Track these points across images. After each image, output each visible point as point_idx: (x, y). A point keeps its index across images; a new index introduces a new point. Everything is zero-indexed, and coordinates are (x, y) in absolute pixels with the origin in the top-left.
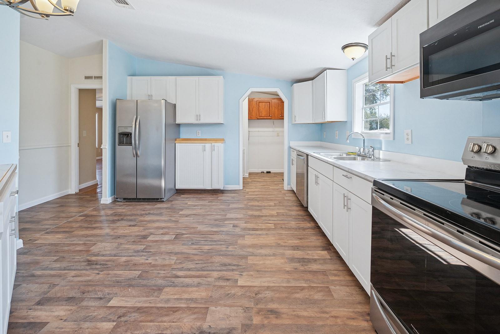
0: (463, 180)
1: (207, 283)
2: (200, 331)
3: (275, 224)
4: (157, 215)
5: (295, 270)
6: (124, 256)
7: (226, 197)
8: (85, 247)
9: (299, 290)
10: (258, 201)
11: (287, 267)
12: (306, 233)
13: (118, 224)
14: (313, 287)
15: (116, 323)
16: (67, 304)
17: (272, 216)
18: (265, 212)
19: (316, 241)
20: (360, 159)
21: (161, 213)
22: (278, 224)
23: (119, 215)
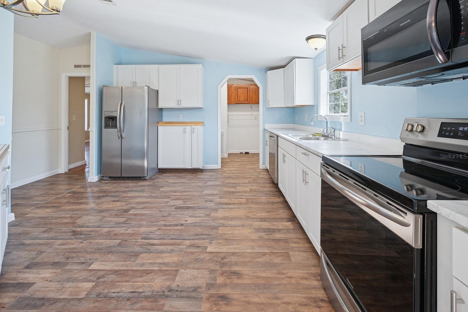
0: (401, 156)
1: (179, 250)
2: (169, 289)
3: (247, 199)
4: (139, 191)
5: (260, 238)
6: (106, 228)
7: (204, 176)
8: (72, 220)
9: (261, 256)
10: (234, 179)
11: (252, 236)
12: (274, 207)
13: (103, 200)
14: (274, 253)
15: (95, 283)
16: (52, 267)
17: (246, 192)
18: (239, 189)
19: (283, 213)
20: (323, 139)
21: (143, 190)
22: (250, 199)
23: (104, 191)
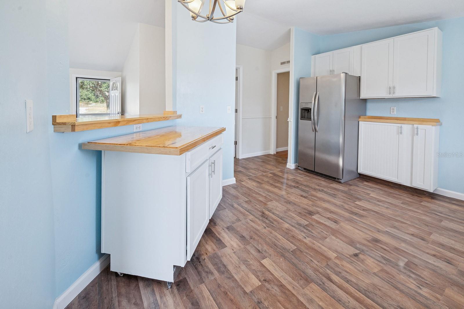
4: (330, 195)
13: (293, 190)
21: (334, 194)
23: (297, 182)
